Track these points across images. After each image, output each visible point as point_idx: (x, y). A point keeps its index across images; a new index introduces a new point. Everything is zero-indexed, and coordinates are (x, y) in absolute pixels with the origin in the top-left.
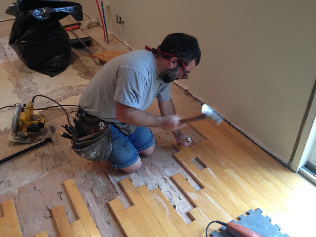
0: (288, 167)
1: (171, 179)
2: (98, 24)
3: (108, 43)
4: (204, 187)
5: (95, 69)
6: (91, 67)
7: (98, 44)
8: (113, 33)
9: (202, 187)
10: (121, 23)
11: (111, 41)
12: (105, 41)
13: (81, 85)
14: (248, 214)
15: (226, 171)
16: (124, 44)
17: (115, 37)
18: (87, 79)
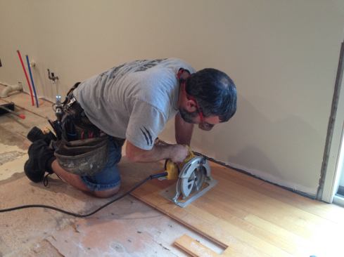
0: (317, 199)
2: (21, 91)
3: (38, 107)
4: (227, 247)
7: (23, 109)
8: (42, 97)
9: (224, 247)
10: (54, 79)
11: (41, 104)
12: (33, 104)
15: (245, 219)
17: (46, 100)
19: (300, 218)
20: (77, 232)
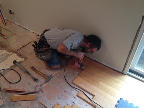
0: (122, 73)
1: (78, 96)
3: (6, 25)
4: (95, 96)
5: (6, 43)
6: (2, 42)
8: (6, 19)
10: (12, 13)
11: (7, 23)
12: (3, 24)
13: (2, 55)
14: (118, 102)
15: (99, 83)
16: (15, 24)
17: (8, 20)
18: (4, 50)
19: (117, 82)
20: (43, 93)
